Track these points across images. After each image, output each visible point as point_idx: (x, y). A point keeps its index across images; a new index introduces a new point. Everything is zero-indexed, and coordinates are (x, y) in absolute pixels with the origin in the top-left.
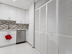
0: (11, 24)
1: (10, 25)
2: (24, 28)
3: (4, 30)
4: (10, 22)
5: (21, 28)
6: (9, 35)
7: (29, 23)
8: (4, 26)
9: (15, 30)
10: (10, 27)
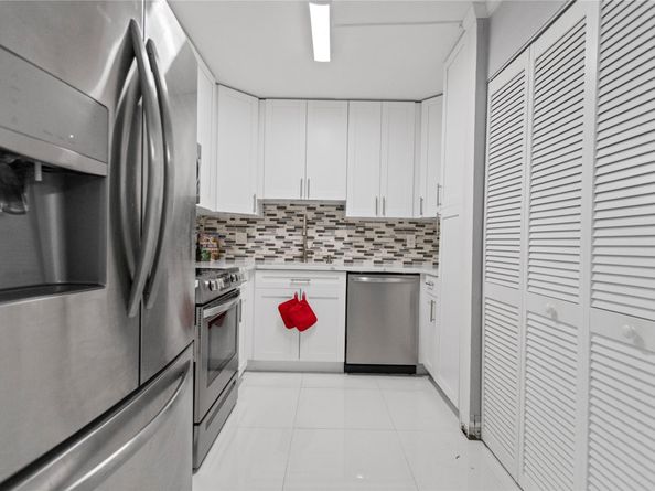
0: (319, 225)
1: (311, 232)
2: (408, 257)
3: (279, 263)
4: (309, 209)
5: (384, 253)
6: (300, 299)
7: (444, 214)
8: (277, 238)
9: (333, 271)
10: (310, 244)
